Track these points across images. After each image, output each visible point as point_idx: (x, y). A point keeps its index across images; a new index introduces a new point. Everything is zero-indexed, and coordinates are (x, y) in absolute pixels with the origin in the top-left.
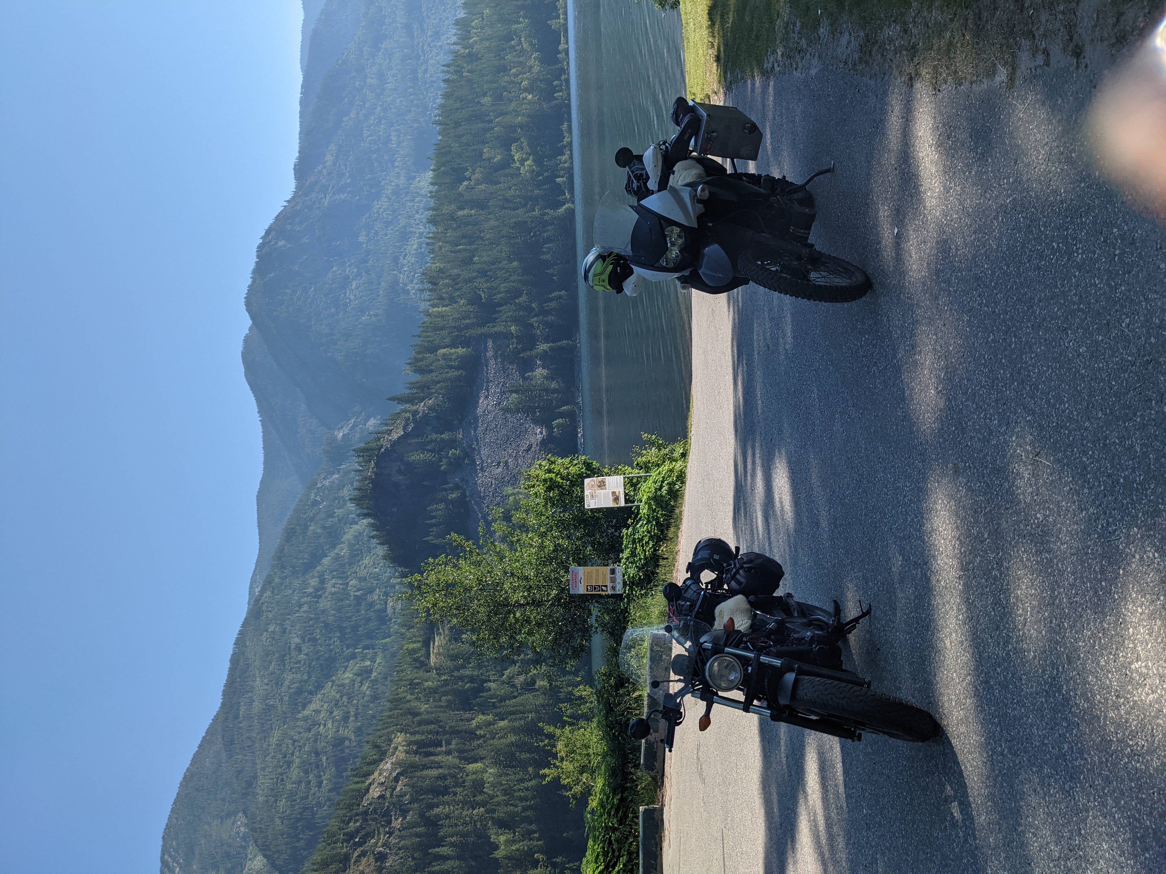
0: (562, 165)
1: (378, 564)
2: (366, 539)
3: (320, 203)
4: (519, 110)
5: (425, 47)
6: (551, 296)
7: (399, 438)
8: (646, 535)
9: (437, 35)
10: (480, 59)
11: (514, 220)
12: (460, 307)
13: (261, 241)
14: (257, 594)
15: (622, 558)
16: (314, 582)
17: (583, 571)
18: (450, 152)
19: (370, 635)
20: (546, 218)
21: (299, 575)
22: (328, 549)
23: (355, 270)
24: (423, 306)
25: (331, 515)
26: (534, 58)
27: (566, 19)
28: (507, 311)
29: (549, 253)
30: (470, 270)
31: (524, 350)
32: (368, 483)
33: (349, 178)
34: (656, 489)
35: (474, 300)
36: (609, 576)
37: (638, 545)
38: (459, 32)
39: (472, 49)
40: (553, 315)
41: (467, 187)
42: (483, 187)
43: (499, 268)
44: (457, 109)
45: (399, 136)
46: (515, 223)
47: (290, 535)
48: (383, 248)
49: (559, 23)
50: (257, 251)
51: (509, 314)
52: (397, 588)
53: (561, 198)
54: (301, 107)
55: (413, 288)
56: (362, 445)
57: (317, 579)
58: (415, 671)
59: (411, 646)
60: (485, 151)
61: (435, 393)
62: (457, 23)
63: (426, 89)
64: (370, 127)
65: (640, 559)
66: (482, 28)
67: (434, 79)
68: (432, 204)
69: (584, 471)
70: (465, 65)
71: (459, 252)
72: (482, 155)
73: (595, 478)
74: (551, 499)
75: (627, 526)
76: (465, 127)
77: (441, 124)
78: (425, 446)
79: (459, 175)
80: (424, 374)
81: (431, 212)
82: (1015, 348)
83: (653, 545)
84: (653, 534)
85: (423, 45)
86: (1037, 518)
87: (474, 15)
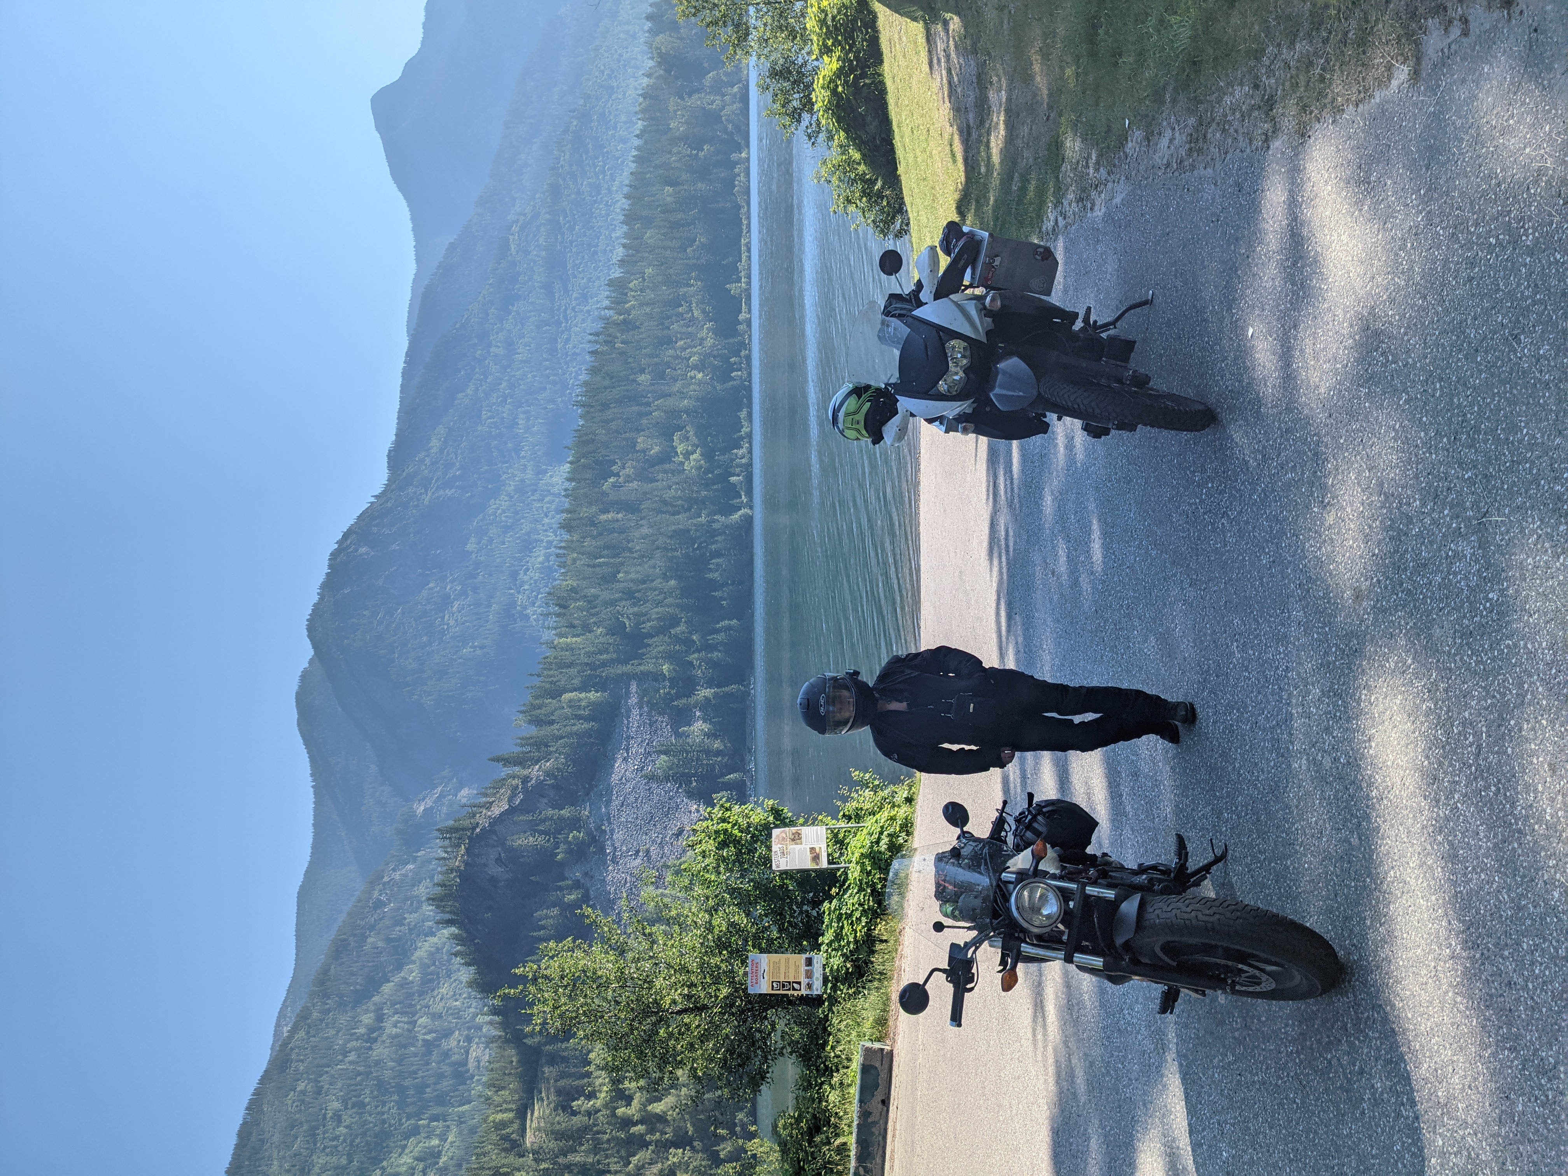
0: (738, 460)
1: (460, 995)
2: (446, 958)
3: (418, 500)
4: (685, 391)
5: (568, 312)
6: (717, 626)
7: (502, 814)
8: (857, 909)
9: (584, 298)
10: (639, 328)
11: (673, 528)
12: (596, 637)
13: (336, 546)
14: (285, 1035)
15: (822, 943)
16: (367, 1019)
17: (767, 960)
18: (593, 440)
19: (441, 1100)
20: (715, 526)
21: (348, 1008)
22: (392, 971)
23: (459, 588)
24: (547, 635)
25: (400, 922)
26: (707, 328)
27: (749, 283)
28: (659, 645)
29: (717, 571)
30: (612, 589)
31: (678, 696)
32: (455, 877)
33: (458, 469)
34: (872, 843)
35: (616, 629)
36: (803, 968)
37: (845, 922)
38: (613, 295)
39: (629, 315)
40: (719, 651)
41: (614, 486)
42: (634, 485)
43: (651, 589)
44: (605, 388)
45: (528, 419)
46: (675, 531)
47: (339, 949)
48: (498, 560)
49: (740, 287)
50: (329, 559)
51: (661, 649)
52: (484, 1030)
53: (736, 501)
54: (403, 380)
55: (534, 612)
56: (451, 823)
57: (372, 1015)
58: (503, 1154)
59: (499, 1117)
60: (639, 440)
61: (555, 752)
62: (611, 283)
63: (567, 363)
64: (491, 407)
65: (849, 943)
66: (642, 291)
67: (577, 351)
68: (567, 505)
69: (771, 819)
70: (619, 335)
71: (599, 566)
72: (635, 446)
73: (787, 829)
74: (724, 859)
75: (830, 898)
76: (616, 410)
77: (584, 406)
78: (538, 825)
79: (604, 470)
80: (541, 726)
81: (565, 515)
82: (1441, 396)
83: (866, 922)
84: (866, 907)
85: (566, 309)
86: (1488, 600)
87: (633, 274)
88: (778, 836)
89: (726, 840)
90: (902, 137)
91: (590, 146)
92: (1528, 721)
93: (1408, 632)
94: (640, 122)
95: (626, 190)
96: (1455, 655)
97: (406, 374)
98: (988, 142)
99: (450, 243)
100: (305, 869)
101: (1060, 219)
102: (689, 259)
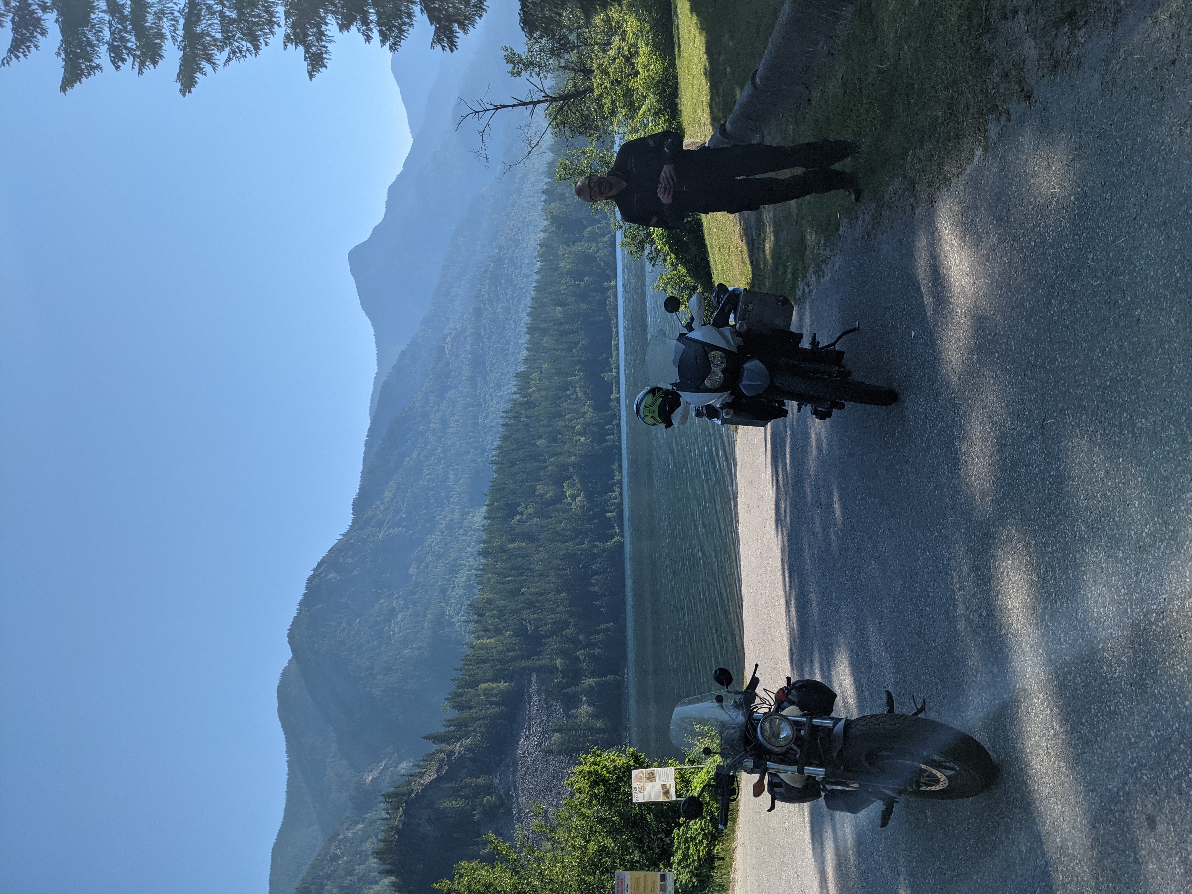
0: (612, 501)
3: (374, 537)
4: (572, 450)
5: (487, 397)
6: (598, 628)
7: (432, 782)
8: (699, 833)
9: (498, 386)
10: (538, 406)
11: (564, 552)
12: (505, 638)
13: (312, 573)
15: (673, 862)
17: (629, 877)
18: (504, 489)
20: (595, 550)
23: (402, 603)
24: (468, 638)
25: (350, 873)
26: (588, 405)
27: (618, 373)
28: (553, 644)
29: (597, 585)
30: (517, 601)
31: (569, 685)
32: (394, 834)
33: (404, 513)
35: (520, 632)
36: (658, 883)
37: (691, 844)
38: (519, 384)
39: (531, 397)
40: (600, 648)
41: (519, 521)
42: (534, 521)
43: (547, 600)
44: (513, 450)
45: (457, 475)
46: (565, 555)
48: (432, 581)
49: (612, 375)
50: (307, 583)
51: (555, 647)
53: (610, 531)
54: (366, 449)
55: (458, 620)
56: (392, 789)
60: (538, 488)
61: (473, 731)
62: (517, 375)
63: (485, 433)
64: (429, 467)
65: (694, 861)
66: (540, 380)
67: (493, 424)
68: (484, 538)
69: (632, 763)
70: (523, 412)
71: (507, 583)
72: (535, 491)
73: (644, 770)
74: (596, 796)
75: (679, 826)
76: (520, 466)
77: (497, 464)
78: (459, 791)
79: (511, 510)
80: (463, 710)
81: (482, 545)
82: (1015, 349)
83: (707, 844)
84: (707, 831)
85: (485, 395)
86: (1050, 476)
87: (534, 369)
88: (636, 775)
89: (597, 780)
90: (714, 255)
91: (503, 281)
92: (1079, 552)
93: (1011, 512)
94: (539, 264)
95: (529, 310)
96: (1037, 519)
97: (368, 445)
98: (764, 247)
99: (402, 351)
100: (279, 829)
101: (806, 287)
102: (574, 357)
